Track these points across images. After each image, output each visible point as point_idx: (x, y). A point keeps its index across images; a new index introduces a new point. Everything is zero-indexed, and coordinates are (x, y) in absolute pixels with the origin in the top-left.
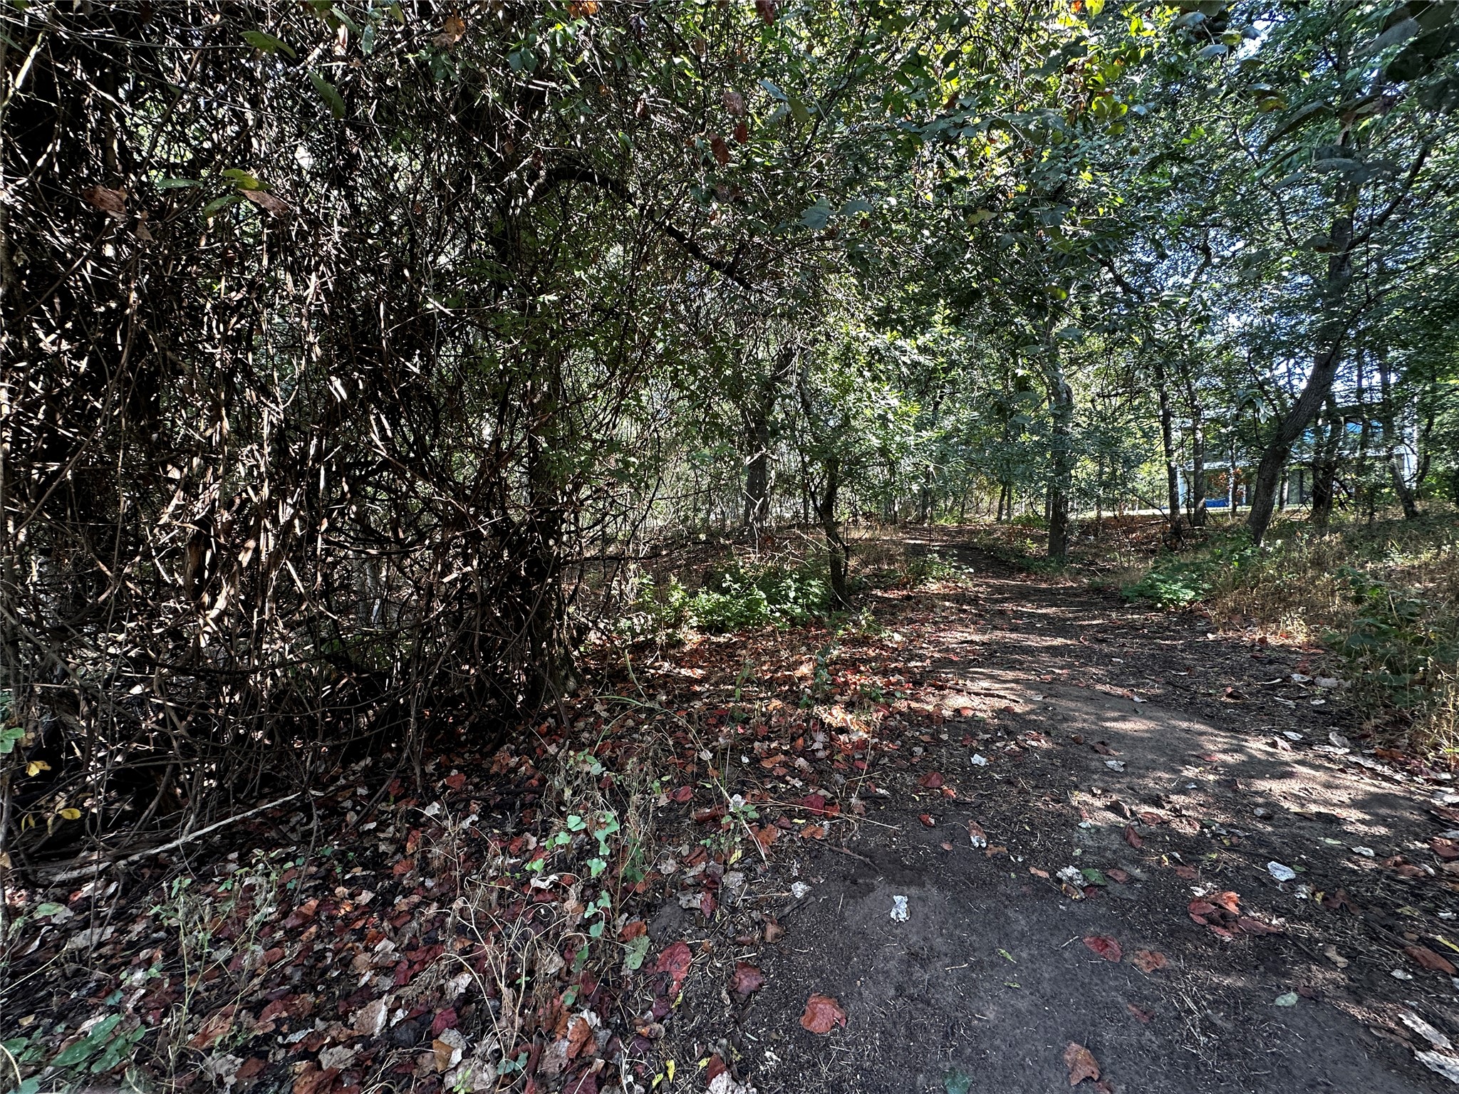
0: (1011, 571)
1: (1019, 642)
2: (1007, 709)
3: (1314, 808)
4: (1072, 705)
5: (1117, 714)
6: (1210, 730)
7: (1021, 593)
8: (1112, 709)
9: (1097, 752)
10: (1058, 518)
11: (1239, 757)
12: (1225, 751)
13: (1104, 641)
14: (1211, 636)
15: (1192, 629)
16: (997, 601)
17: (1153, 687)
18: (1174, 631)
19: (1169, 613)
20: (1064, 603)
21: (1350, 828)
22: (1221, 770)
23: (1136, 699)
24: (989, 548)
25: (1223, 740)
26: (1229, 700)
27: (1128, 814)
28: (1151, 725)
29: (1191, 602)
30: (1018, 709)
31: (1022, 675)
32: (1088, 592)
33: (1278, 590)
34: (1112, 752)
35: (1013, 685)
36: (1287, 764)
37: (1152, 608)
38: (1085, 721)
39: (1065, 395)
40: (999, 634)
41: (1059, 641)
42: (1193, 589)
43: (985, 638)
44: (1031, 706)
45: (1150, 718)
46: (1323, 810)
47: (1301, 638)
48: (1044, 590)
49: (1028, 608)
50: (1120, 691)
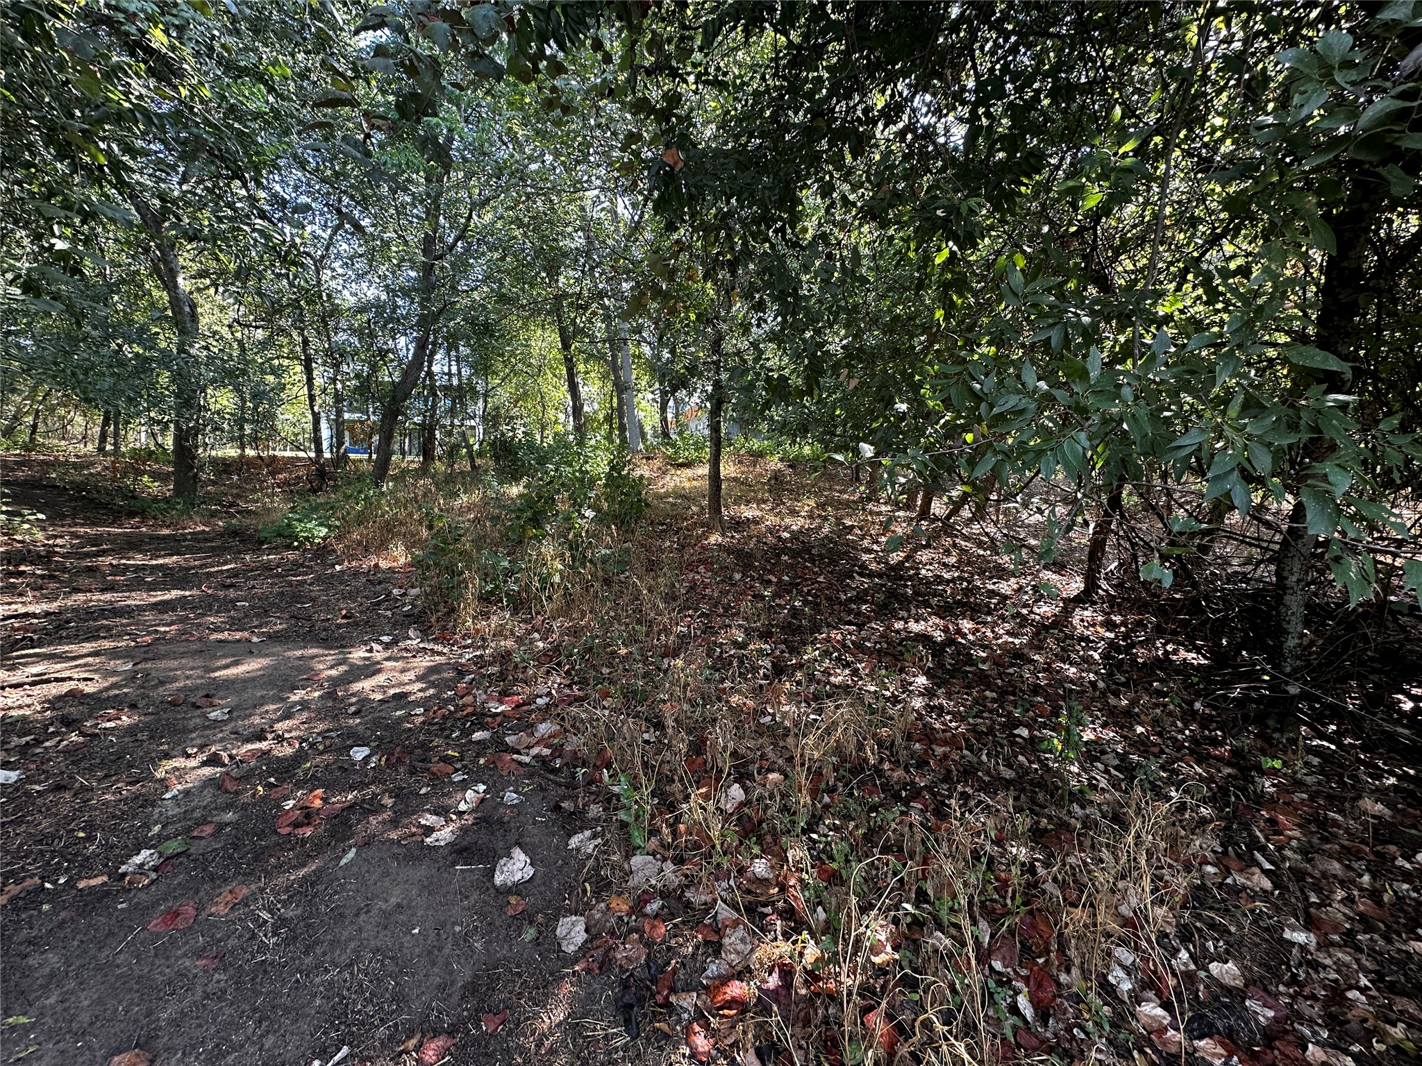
0: (117, 516)
1: (111, 603)
2: (71, 694)
3: (392, 692)
4: (174, 664)
5: (228, 661)
6: (321, 651)
7: (129, 543)
8: (225, 656)
9: (199, 707)
10: (184, 452)
11: (342, 668)
12: (332, 667)
13: (231, 586)
14: (338, 568)
15: (324, 563)
16: (87, 555)
17: (275, 624)
18: (307, 567)
19: (305, 550)
20: (191, 550)
21: (413, 698)
22: (326, 685)
23: (255, 639)
24: (79, 487)
25: (332, 656)
26: (344, 621)
27: (226, 761)
28: (265, 662)
29: (324, 539)
30: (89, 688)
31: (107, 644)
32: (222, 535)
33: (388, 523)
34: (217, 701)
35: (90, 659)
36: (378, 663)
37: (289, 547)
38: (188, 678)
39: (187, 309)
40: (81, 597)
41: (175, 594)
42: (326, 526)
43: (53, 606)
44: (114, 679)
45: (266, 655)
46: (397, 691)
47: (402, 560)
48: (165, 537)
49: (139, 560)
50: (238, 635)
